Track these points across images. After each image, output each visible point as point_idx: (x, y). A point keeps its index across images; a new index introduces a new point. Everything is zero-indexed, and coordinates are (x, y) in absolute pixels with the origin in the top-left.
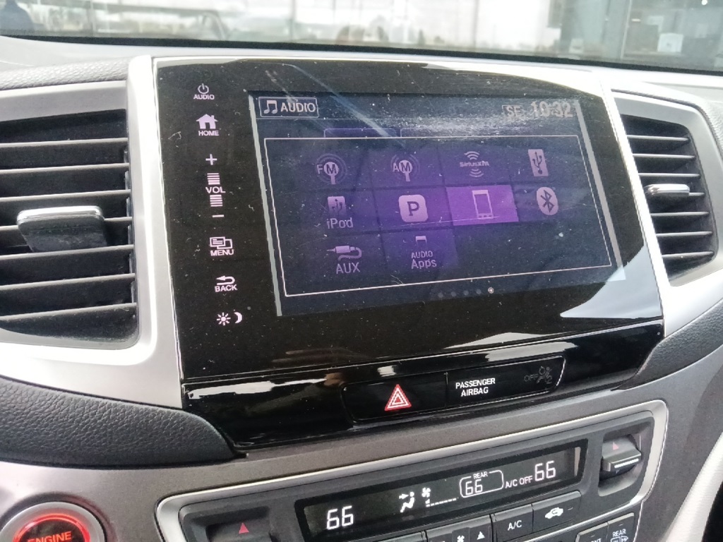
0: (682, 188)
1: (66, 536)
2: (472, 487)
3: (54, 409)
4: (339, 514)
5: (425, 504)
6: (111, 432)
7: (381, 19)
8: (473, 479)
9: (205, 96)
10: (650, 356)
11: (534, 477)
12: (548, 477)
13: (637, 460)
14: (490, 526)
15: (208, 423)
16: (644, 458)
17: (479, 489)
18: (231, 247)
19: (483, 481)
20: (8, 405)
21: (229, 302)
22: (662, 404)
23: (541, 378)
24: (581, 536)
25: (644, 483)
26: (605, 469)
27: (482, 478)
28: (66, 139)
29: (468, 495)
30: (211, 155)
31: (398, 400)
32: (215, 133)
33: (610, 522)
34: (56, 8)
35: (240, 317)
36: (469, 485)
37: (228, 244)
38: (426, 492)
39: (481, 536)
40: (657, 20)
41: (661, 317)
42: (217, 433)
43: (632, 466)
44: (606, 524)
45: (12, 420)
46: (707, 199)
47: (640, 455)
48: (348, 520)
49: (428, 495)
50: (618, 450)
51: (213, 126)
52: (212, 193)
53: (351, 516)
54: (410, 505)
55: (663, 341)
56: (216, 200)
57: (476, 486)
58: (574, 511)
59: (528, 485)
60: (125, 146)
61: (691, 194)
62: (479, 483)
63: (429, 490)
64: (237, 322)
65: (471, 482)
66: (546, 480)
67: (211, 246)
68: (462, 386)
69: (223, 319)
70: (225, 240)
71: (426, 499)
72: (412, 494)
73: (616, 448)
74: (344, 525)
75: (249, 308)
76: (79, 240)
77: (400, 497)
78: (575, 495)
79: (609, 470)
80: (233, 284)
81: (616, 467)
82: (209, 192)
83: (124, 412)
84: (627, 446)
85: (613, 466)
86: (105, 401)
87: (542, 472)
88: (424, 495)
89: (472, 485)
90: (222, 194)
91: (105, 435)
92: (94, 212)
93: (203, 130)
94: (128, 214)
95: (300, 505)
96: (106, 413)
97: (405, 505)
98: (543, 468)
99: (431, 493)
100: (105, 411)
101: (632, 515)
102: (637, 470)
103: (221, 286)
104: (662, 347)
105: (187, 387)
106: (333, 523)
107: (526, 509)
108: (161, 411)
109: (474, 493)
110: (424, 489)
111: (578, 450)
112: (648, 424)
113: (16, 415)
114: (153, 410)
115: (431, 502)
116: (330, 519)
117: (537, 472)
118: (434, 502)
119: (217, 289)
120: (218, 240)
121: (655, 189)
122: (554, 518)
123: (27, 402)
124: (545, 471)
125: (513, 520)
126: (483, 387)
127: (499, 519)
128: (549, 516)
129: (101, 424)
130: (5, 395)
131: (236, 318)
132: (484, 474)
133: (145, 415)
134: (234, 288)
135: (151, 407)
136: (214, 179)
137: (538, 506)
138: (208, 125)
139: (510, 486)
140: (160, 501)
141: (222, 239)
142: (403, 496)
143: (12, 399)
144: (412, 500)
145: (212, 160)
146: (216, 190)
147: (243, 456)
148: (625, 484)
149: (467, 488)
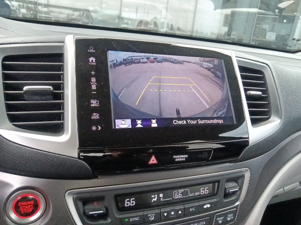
0: (259, 93)
1: (32, 202)
2: (178, 195)
3: (33, 156)
4: (129, 201)
5: (161, 200)
6: (52, 165)
7: (156, 18)
8: (178, 192)
9: (92, 51)
10: (244, 151)
11: (200, 193)
12: (205, 193)
13: (238, 189)
14: (183, 209)
15: (86, 164)
16: (241, 189)
17: (180, 195)
18: (98, 103)
19: (182, 193)
20: (17, 153)
21: (96, 122)
22: (248, 169)
23: (204, 156)
24: (216, 216)
25: (240, 198)
26: (226, 192)
27: (182, 192)
28: (41, 62)
29: (177, 197)
30: (93, 71)
31: (153, 160)
32: (95, 64)
33: (227, 211)
34: (21, 4)
35: (100, 128)
36: (177, 194)
37: (97, 102)
38: (161, 195)
39: (180, 212)
40: (266, 26)
41: (248, 138)
42: (89, 168)
43: (236, 191)
44: (225, 212)
45: (18, 159)
46: (268, 98)
47: (239, 187)
48: (133, 203)
49: (162, 196)
50: (231, 185)
51: (94, 61)
52: (93, 85)
53: (134, 202)
54: (155, 199)
55: (248, 147)
56: (94, 87)
57: (179, 194)
58: (214, 206)
59: (198, 195)
60: (62, 66)
61: (263, 95)
62: (180, 193)
63: (162, 195)
64: (99, 129)
65: (177, 193)
66: (205, 194)
67: (91, 103)
68: (176, 157)
69: (94, 128)
70: (96, 101)
71: (161, 198)
72: (156, 196)
73: (231, 184)
74: (131, 205)
75: (103, 125)
76: (44, 98)
77: (152, 196)
78: (215, 200)
79: (228, 192)
80: (98, 116)
81: (230, 191)
82: (92, 84)
83: (58, 158)
84: (235, 184)
85: (229, 190)
86: (51, 154)
87: (203, 191)
88: (160, 196)
89: (178, 194)
90: (96, 85)
91: (50, 166)
92: (50, 88)
93: (91, 62)
94: (62, 90)
95: (116, 196)
96: (52, 158)
97: (154, 199)
98: (204, 190)
99: (163, 196)
100: (51, 157)
101: (235, 209)
102: (238, 193)
103: (94, 117)
104: (248, 149)
105: (80, 151)
106: (127, 204)
107: (196, 204)
108: (70, 159)
109: (179, 197)
110: (161, 194)
111: (217, 184)
112: (243, 177)
113: (19, 157)
114: (68, 158)
115: (163, 199)
116: (126, 203)
117: (201, 191)
118: (164, 199)
119: (92, 118)
120: (94, 101)
121: (249, 93)
122: (206, 208)
123: (24, 152)
124: (204, 191)
125: (192, 207)
126: (183, 158)
127: (187, 207)
128: (205, 207)
129: (49, 162)
130: (16, 150)
131: (98, 128)
132: (183, 190)
133: (65, 160)
134: (98, 118)
135: (67, 157)
136: (93, 80)
137: (201, 203)
138: (92, 61)
139: (191, 196)
140: (67, 192)
141: (95, 101)
142: (153, 196)
143: (19, 151)
144: (156, 198)
145: (93, 73)
146: (94, 83)
147: (97, 177)
148: (233, 198)
149: (176, 195)
